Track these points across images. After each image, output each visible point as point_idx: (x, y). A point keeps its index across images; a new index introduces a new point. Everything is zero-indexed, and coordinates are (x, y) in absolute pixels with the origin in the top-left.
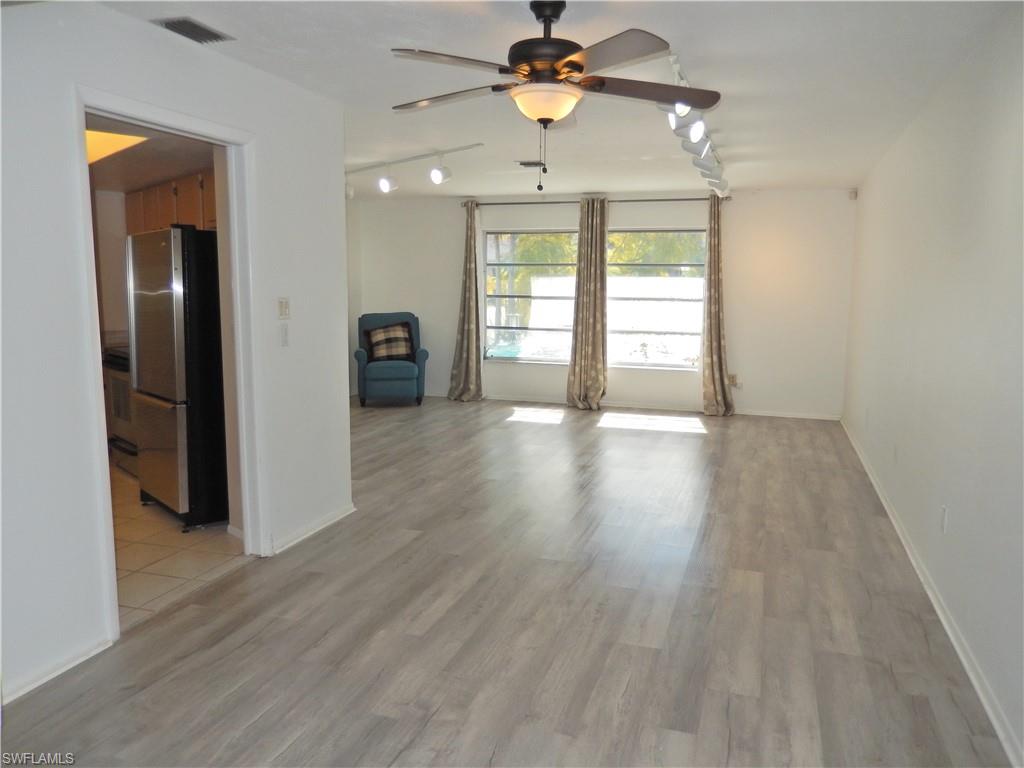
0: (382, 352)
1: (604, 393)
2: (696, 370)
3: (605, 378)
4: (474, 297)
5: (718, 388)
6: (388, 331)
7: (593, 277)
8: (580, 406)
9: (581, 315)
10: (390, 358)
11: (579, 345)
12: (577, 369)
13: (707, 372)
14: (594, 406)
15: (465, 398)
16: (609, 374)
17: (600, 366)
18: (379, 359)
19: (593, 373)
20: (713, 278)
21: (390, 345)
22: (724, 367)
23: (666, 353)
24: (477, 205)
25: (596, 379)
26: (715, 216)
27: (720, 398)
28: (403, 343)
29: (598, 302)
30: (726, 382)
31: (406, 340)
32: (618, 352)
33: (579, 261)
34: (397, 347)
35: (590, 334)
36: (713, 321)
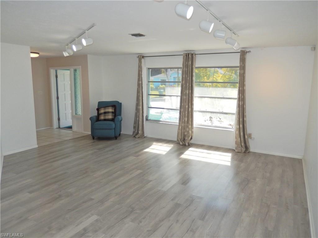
0: (102, 117)
1: (191, 138)
2: (233, 130)
3: (192, 132)
4: (141, 95)
5: (242, 139)
6: (106, 109)
7: (188, 87)
8: (181, 143)
9: (182, 104)
10: (105, 120)
11: (181, 117)
12: (180, 127)
13: (237, 132)
14: (187, 144)
15: (137, 136)
16: (194, 130)
17: (190, 127)
18: (101, 120)
19: (187, 129)
20: (241, 89)
21: (105, 114)
22: (245, 130)
23: (221, 121)
24: (143, 57)
25: (188, 132)
26: (243, 60)
27: (243, 144)
28: (111, 114)
29: (190, 99)
30: (246, 137)
31: (112, 112)
32: (199, 120)
33: (182, 81)
34: (108, 115)
35: (186, 112)
36: (240, 109)
